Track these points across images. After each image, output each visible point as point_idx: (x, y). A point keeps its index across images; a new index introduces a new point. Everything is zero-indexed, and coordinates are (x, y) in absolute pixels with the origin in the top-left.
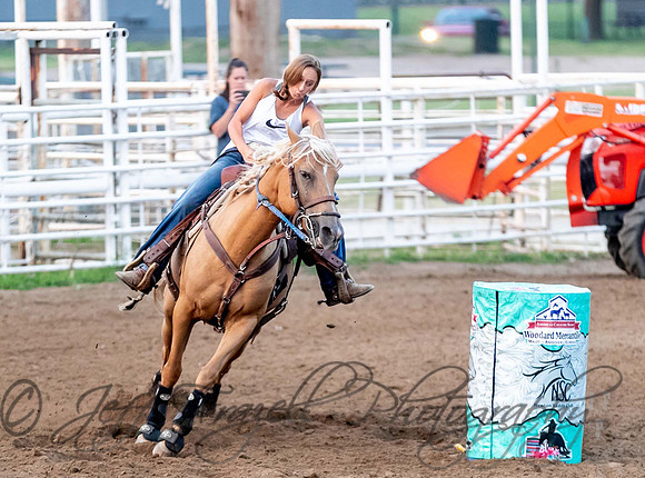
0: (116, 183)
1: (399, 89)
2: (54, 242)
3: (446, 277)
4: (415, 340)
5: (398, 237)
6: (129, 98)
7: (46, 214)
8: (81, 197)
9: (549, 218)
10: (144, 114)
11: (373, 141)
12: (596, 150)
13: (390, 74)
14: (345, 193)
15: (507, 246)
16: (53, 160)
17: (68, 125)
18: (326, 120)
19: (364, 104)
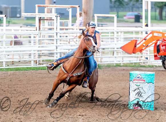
0: (57, 48)
1: (118, 29)
2: (43, 60)
3: (127, 70)
4: (120, 83)
5: (117, 61)
6: (60, 30)
7: (41, 54)
8: (49, 51)
9: (150, 58)
10: (63, 34)
11: (112, 41)
12: (160, 44)
13: (116, 26)
14: (106, 52)
15: (141, 64)
16: (43, 43)
17: (47, 35)
18: (102, 36)
19: (110, 33)
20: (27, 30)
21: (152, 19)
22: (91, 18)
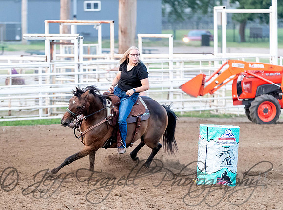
1: (175, 58)
2: (57, 109)
3: (190, 122)
5: (174, 108)
6: (84, 60)
7: (55, 99)
8: (67, 93)
9: (226, 102)
10: (89, 65)
11: (166, 76)
12: (242, 80)
13: (172, 53)
14: (157, 93)
15: (211, 112)
16: (57, 81)
17: (63, 69)
18: (150, 69)
19: (163, 63)
20: (32, 61)
21: (228, 40)
22: (133, 41)
